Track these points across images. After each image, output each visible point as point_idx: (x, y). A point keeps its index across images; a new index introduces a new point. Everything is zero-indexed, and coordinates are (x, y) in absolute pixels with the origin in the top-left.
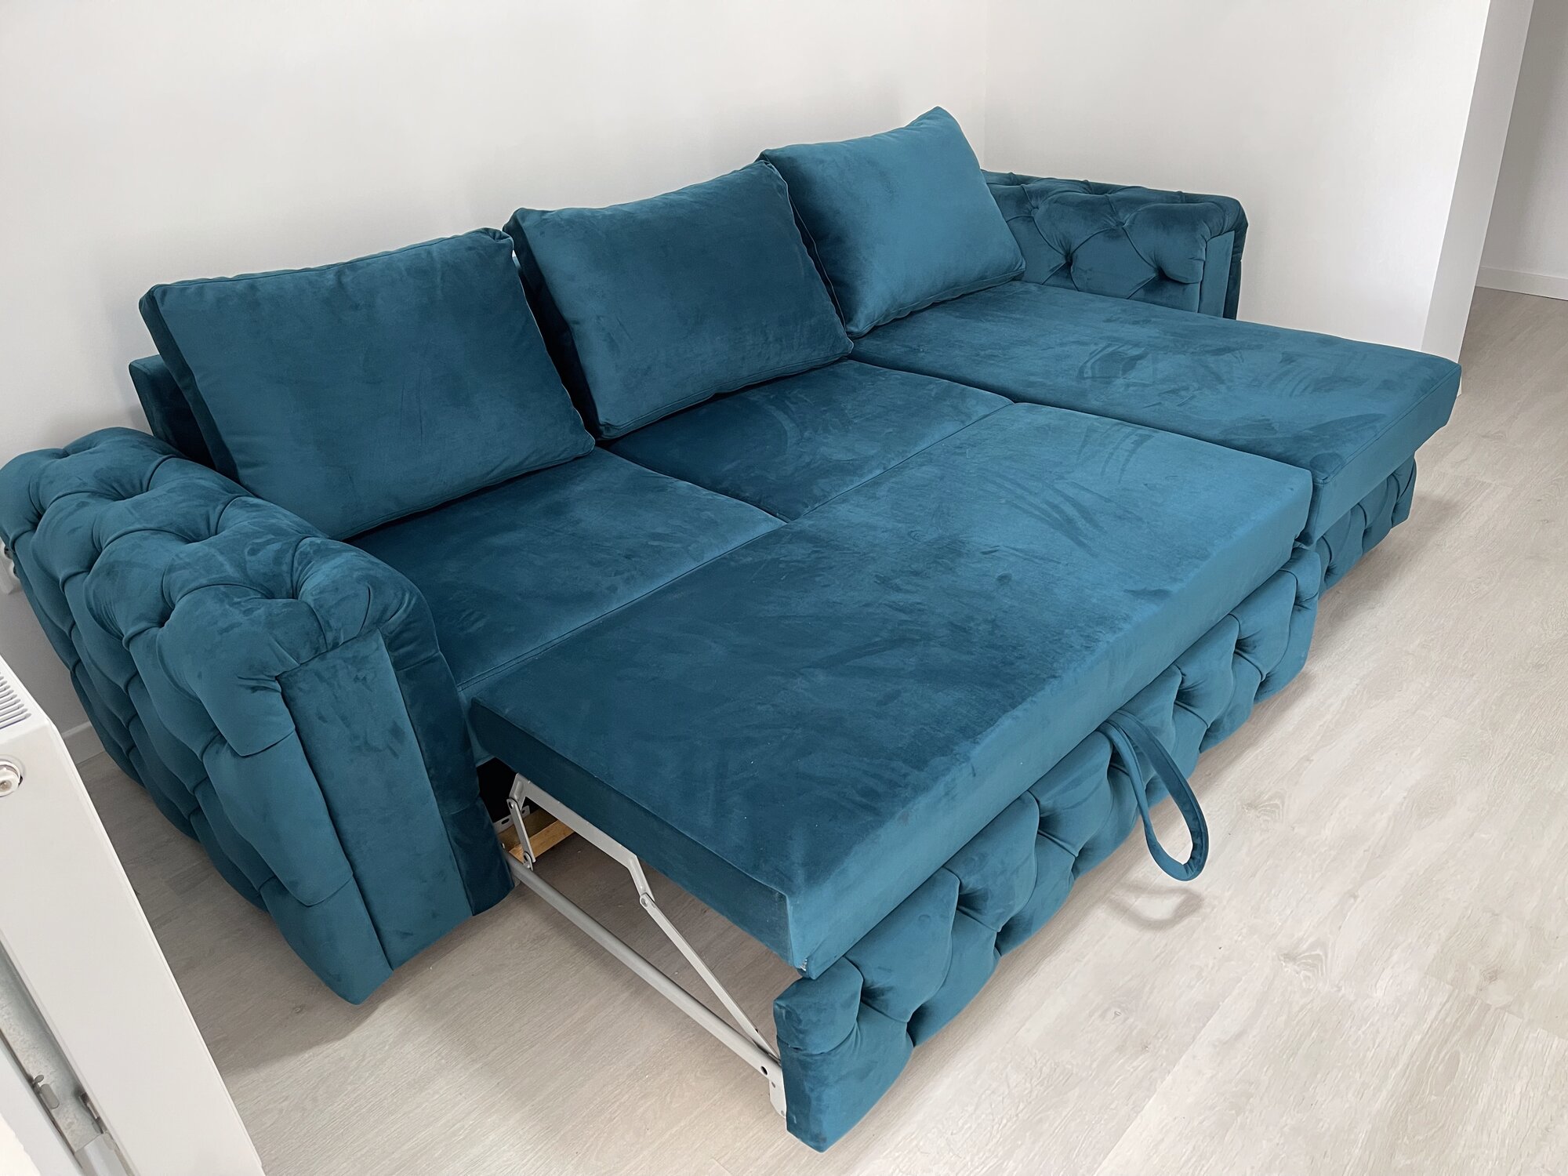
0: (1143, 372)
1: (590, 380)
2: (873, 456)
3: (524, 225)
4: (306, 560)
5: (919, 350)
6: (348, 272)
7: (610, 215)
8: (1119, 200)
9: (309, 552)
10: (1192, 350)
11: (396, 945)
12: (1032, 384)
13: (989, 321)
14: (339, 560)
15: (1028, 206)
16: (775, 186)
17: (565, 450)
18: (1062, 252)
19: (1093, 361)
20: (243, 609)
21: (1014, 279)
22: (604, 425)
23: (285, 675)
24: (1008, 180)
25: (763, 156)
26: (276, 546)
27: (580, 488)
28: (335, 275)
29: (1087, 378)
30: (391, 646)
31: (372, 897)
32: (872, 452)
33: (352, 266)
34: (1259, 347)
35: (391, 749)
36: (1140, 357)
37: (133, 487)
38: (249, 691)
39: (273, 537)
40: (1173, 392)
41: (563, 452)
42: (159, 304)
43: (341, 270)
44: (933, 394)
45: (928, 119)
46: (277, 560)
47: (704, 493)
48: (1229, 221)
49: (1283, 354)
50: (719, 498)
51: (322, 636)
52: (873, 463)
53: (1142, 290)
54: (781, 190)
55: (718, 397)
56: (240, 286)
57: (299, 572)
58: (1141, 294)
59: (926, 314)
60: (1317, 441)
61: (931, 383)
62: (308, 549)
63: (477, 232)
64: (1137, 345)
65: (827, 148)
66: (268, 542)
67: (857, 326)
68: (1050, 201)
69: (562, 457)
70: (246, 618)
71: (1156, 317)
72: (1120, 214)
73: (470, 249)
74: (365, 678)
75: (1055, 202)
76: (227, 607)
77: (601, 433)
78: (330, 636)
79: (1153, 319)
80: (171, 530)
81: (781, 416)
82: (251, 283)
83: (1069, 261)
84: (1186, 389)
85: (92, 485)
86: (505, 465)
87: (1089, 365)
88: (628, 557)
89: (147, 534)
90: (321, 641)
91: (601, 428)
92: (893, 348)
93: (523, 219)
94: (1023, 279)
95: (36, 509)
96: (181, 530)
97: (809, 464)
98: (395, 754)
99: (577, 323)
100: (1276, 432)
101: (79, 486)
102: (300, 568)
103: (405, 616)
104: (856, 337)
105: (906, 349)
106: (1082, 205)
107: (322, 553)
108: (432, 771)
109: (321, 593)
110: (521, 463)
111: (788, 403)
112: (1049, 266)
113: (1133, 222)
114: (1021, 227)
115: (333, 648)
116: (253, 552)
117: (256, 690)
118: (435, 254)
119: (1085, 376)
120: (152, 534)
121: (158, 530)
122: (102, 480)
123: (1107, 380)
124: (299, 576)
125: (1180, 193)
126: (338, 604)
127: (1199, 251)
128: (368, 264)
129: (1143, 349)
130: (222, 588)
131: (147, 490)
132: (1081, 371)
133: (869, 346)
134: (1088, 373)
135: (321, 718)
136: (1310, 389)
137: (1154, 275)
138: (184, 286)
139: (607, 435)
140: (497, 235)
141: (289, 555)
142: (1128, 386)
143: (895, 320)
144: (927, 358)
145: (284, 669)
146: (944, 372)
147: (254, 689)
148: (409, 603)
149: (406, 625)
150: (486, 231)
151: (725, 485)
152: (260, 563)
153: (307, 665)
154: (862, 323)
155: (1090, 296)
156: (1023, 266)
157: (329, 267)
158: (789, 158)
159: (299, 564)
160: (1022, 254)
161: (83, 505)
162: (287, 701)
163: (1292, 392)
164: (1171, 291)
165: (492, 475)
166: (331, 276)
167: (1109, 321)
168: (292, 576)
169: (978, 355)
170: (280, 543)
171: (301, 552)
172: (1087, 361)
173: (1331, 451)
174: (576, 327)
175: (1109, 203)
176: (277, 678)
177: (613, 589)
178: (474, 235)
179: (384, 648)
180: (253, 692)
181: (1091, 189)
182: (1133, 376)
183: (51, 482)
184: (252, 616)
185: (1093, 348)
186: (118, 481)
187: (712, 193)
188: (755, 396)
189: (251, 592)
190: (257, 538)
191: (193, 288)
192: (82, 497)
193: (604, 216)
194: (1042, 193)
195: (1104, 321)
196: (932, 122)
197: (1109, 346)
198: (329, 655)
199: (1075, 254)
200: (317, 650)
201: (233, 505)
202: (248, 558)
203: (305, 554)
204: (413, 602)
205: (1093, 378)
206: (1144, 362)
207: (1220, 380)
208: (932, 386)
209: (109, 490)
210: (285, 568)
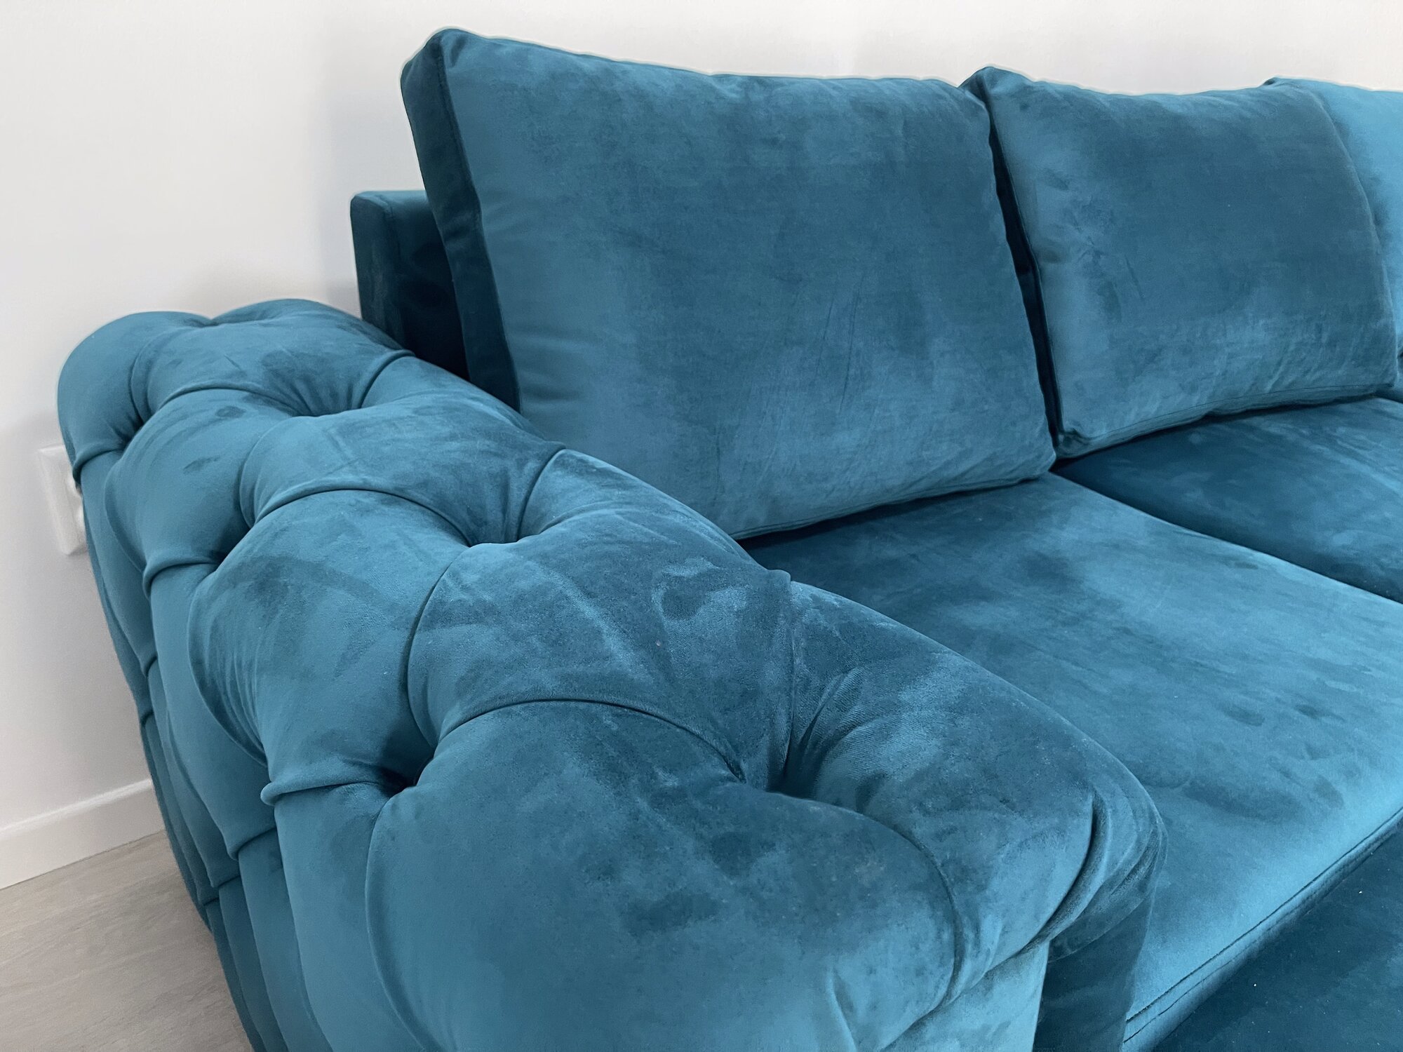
1: (1056, 355)
3: (991, 92)
6: (758, 89)
17: (1024, 464)
22: (1066, 433)
26: (732, 599)
33: (765, 84)
37: (334, 395)
39: (712, 567)
41: (1020, 466)
42: (447, 61)
46: (750, 643)
55: (1209, 419)
57: (813, 692)
66: (708, 582)
69: (1013, 475)
77: (1063, 443)
81: (1357, 466)
85: (256, 378)
86: (942, 473)
89: (369, 501)
91: (1064, 435)
95: (136, 411)
96: (444, 504)
101: (230, 376)
107: (866, 641)
116: (678, 607)
120: (383, 502)
122: (276, 373)
124: (818, 709)
131: (360, 406)
138: (495, 41)
139: (1074, 448)
141: (781, 633)
152: (700, 647)
159: (811, 665)
161: (233, 412)
165: (916, 487)
170: (742, 590)
171: (807, 628)
179: (1041, 990)
183: (177, 363)
186: (307, 380)
190: (671, 563)
192: (232, 398)
193: (1116, 99)
201: (561, 464)
203: (820, 637)
209: (285, 394)
210: (771, 672)
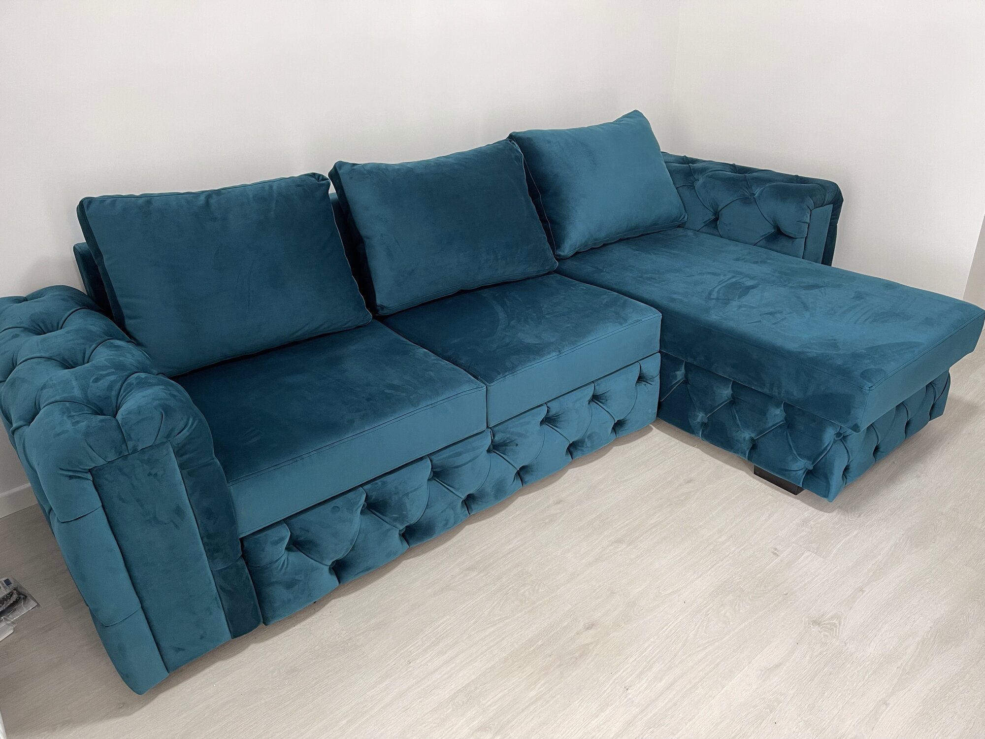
0: (752, 298)
1: (373, 276)
2: (552, 343)
3: (340, 172)
4: (130, 389)
5: (603, 270)
6: (214, 196)
7: (398, 169)
8: (754, 178)
9: (133, 384)
10: (790, 285)
11: (171, 656)
12: (674, 300)
13: (655, 254)
14: (150, 391)
15: (692, 178)
16: (513, 157)
17: (349, 321)
18: (712, 210)
19: (720, 287)
20: (74, 421)
21: (679, 226)
22: (380, 306)
23: (95, 469)
24: (682, 161)
25: (512, 137)
26: (112, 378)
27: (354, 348)
28: (205, 198)
29: (713, 299)
30: (179, 453)
31: (155, 624)
32: (552, 340)
33: (218, 192)
34: (839, 286)
35: (174, 523)
36: (753, 287)
37: (53, 326)
38: (67, 478)
39: (114, 371)
40: (771, 314)
41: (348, 322)
42: (86, 210)
43: (210, 195)
44: (604, 302)
45: (628, 117)
46: (110, 388)
47: (433, 358)
48: (829, 197)
49: (856, 292)
50: (441, 362)
51: (125, 444)
52: (551, 348)
53: (764, 241)
54: (518, 159)
55: (461, 292)
56: (141, 201)
57: (122, 396)
58: (763, 243)
59: (614, 245)
60: (869, 359)
61: (605, 294)
62: (134, 381)
63: (305, 175)
64: (752, 278)
65: (555, 133)
66: (108, 375)
67: (564, 252)
68: (707, 176)
69: (347, 325)
70: (72, 427)
71: (770, 259)
72: (753, 188)
73: (299, 186)
74: (156, 474)
75: (710, 177)
76: (65, 418)
77: (377, 311)
78: (130, 444)
79: (769, 261)
80: (58, 359)
81: (498, 309)
82: (148, 199)
83: (717, 215)
84: (780, 312)
85: (26, 323)
86: (306, 328)
87: (716, 290)
88: (368, 400)
89: (42, 361)
90: (124, 447)
91: (378, 308)
92: (586, 268)
93: (340, 168)
94: (686, 226)
96: (64, 360)
97: (508, 344)
98: (176, 526)
99: (368, 238)
100: (840, 349)
102: (123, 395)
103: (188, 434)
104: (559, 259)
105: (595, 269)
106: (726, 180)
107: (142, 384)
108: (205, 539)
109: (127, 414)
110: (318, 327)
111: (506, 299)
112: (703, 220)
113: (761, 194)
114: (686, 193)
115: (132, 453)
116: (96, 380)
117: (73, 478)
118: (275, 187)
119: (712, 297)
120: (45, 361)
121: (49, 359)
122: (33, 321)
123: (727, 301)
124: (122, 401)
125: (797, 176)
126: (138, 422)
127: (805, 217)
128: (229, 192)
129: (756, 281)
130: (67, 404)
131: (61, 329)
132: (710, 294)
133: (570, 265)
134: (714, 295)
135: (121, 499)
136: (870, 320)
137: (773, 231)
138: (102, 200)
139: (381, 313)
140: (321, 178)
141: (119, 384)
142: (740, 307)
143: (592, 249)
144: (607, 277)
145: (94, 465)
146: (615, 287)
147: (71, 477)
148: (192, 424)
149: (190, 440)
150: (313, 175)
151: (450, 353)
152: (97, 389)
153: (113, 463)
154: (567, 250)
155: (727, 241)
156: (686, 218)
157: (203, 192)
158: (528, 138)
159: (124, 392)
160: (685, 210)
161: (16, 336)
162: (97, 487)
163: (857, 320)
164: (783, 243)
165: (295, 335)
166: (202, 198)
167: (737, 259)
168: (117, 399)
169: (641, 277)
170: (117, 376)
171: (128, 383)
172: (715, 288)
173: (877, 367)
174: (367, 241)
175: (745, 179)
176: (90, 471)
177: (352, 422)
178: (303, 177)
179: (173, 455)
180: (70, 479)
181: (736, 170)
182: (745, 300)
183: (7, 318)
184: (77, 427)
185: (722, 277)
186: (44, 322)
187: (469, 159)
188: (486, 293)
189: (86, 408)
190: (103, 370)
191: (109, 201)
192: (17, 331)
193: (394, 170)
194: (703, 171)
195: (734, 260)
196: (629, 119)
197: (733, 277)
198: (129, 457)
199: (720, 213)
200: (120, 453)
201: (104, 345)
202: (91, 384)
203: (130, 384)
204: (195, 425)
205: (717, 299)
206: (755, 291)
207: (806, 307)
208: (605, 296)
209: (36, 328)
210: (114, 393)
